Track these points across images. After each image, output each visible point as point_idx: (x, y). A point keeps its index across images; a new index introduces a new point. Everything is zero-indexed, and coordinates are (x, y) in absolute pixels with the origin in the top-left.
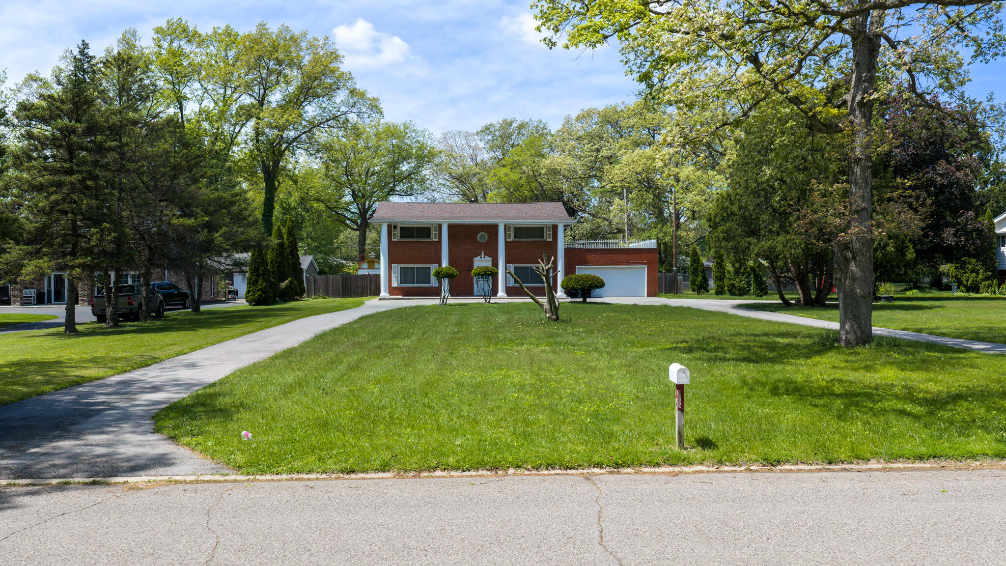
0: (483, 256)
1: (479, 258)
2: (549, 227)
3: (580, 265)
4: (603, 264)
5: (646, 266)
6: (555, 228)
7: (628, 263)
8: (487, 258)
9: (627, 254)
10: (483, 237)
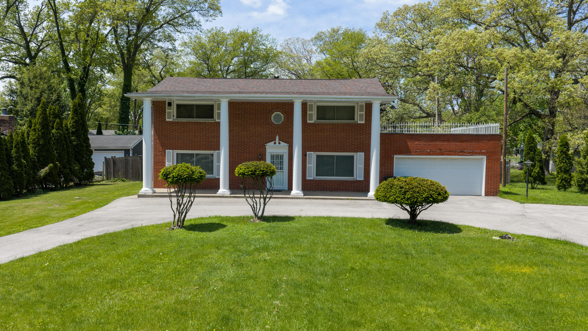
0: (277, 142)
1: (272, 143)
2: (361, 106)
3: (399, 153)
4: (429, 154)
5: (485, 157)
6: (369, 107)
7: (462, 152)
8: (282, 143)
9: (461, 142)
10: (277, 117)
